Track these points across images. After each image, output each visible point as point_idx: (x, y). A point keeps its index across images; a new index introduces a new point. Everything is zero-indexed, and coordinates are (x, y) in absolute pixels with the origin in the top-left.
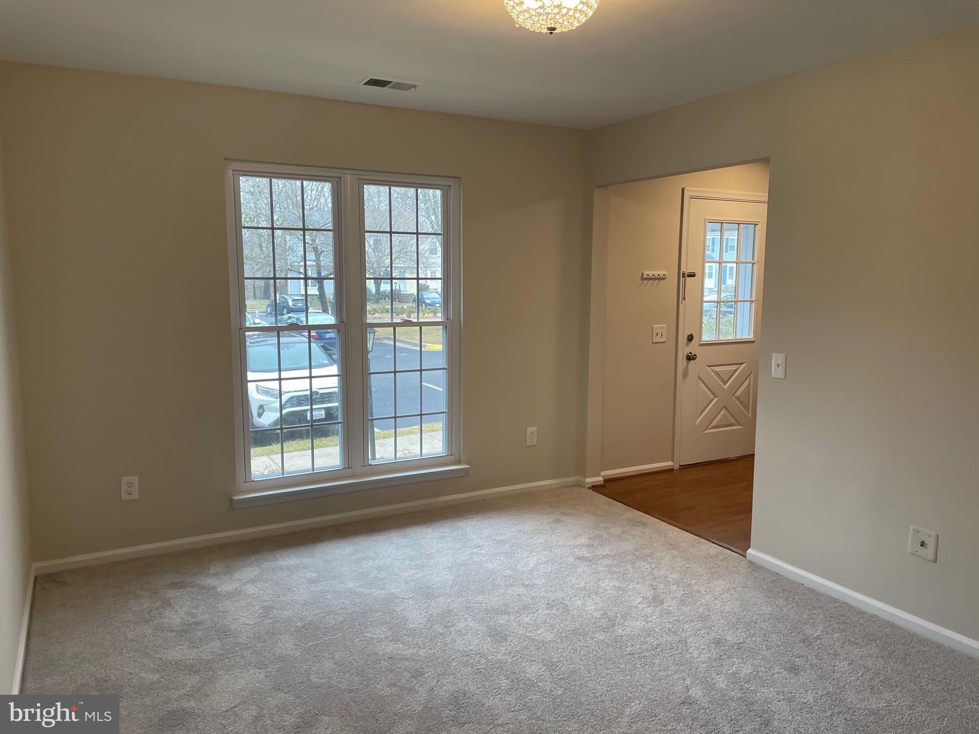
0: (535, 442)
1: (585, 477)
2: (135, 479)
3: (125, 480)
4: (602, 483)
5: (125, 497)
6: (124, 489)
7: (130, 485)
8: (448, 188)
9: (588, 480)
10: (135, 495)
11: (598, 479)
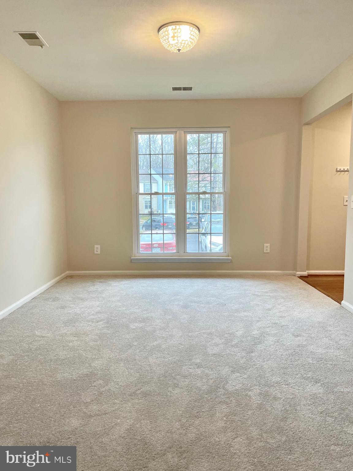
0: (268, 251)
1: (297, 271)
2: (99, 246)
3: (96, 246)
4: (307, 275)
5: (95, 253)
6: (95, 249)
7: (97, 248)
8: (225, 132)
9: (298, 273)
10: (99, 252)
11: (305, 273)
